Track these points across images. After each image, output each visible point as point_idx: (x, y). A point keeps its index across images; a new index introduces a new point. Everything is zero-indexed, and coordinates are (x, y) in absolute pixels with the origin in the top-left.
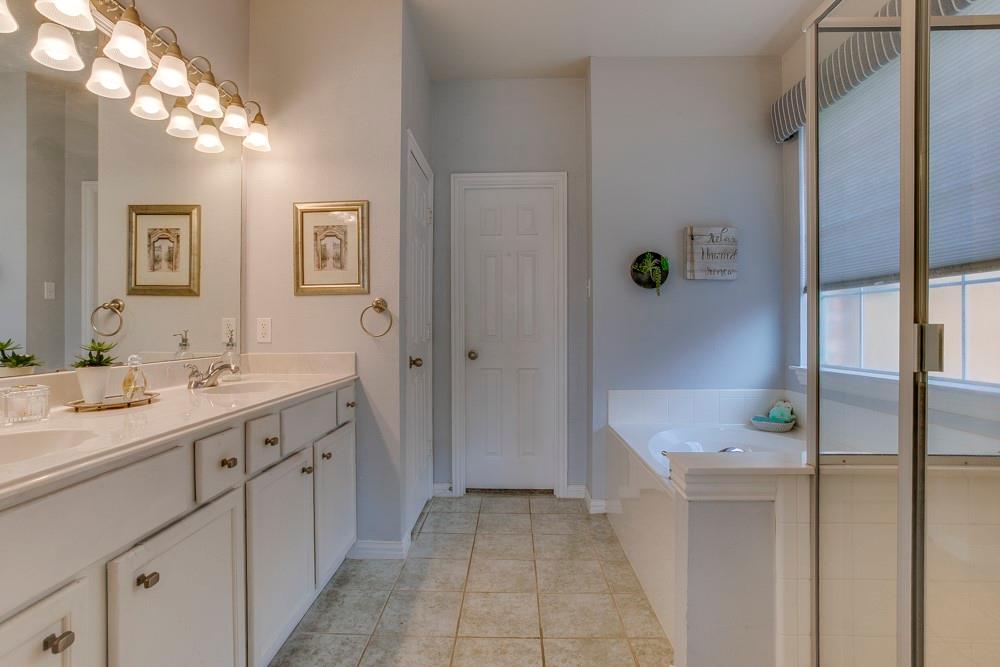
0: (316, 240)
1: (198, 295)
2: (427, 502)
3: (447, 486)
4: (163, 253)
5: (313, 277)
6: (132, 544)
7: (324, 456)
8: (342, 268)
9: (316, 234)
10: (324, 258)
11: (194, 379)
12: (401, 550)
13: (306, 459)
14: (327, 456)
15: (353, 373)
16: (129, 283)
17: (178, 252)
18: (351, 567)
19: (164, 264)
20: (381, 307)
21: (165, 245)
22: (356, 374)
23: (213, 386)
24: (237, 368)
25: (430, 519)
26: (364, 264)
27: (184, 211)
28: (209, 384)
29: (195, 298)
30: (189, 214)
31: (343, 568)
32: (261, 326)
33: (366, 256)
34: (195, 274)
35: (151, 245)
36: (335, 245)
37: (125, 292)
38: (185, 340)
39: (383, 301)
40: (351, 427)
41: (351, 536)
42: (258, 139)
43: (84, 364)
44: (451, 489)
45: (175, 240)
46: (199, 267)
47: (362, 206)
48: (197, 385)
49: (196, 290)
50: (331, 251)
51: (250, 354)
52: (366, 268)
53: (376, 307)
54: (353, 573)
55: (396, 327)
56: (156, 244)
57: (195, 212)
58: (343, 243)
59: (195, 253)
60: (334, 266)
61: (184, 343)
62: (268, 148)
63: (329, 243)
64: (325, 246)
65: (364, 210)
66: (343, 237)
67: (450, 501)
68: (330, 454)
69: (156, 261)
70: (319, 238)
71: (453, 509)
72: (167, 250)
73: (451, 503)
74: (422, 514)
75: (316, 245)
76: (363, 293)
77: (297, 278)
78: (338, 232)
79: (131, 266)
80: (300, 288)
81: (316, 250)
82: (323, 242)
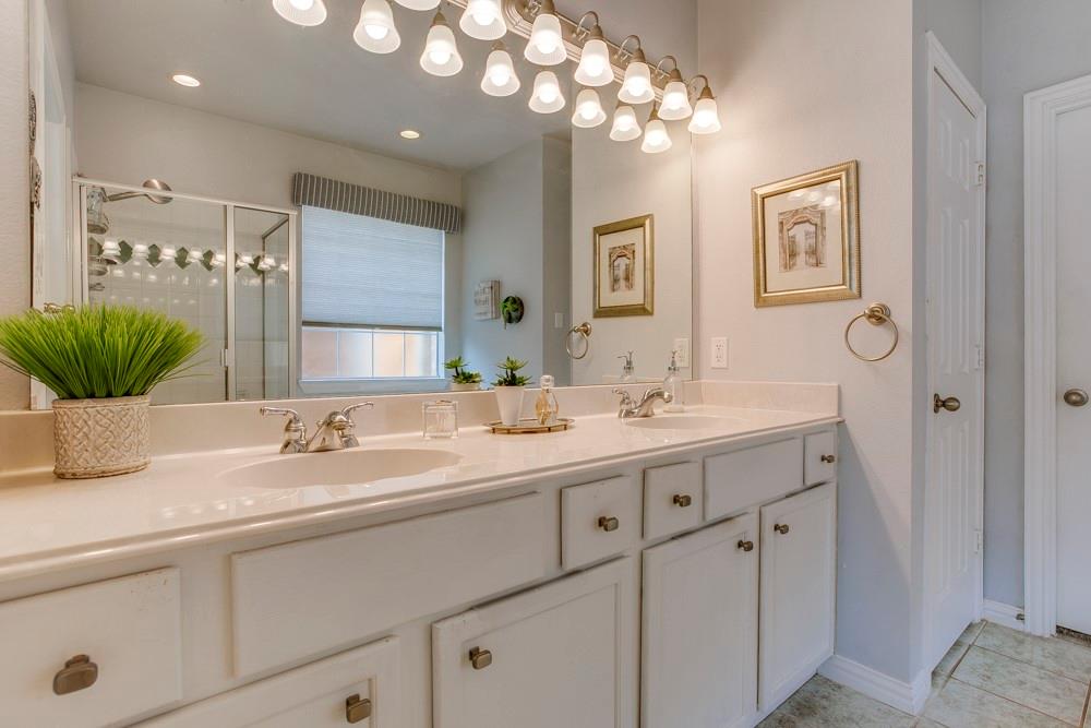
0: (781, 231)
1: (651, 314)
2: (970, 626)
3: (1017, 611)
4: (621, 273)
5: (779, 281)
6: (469, 606)
7: (776, 528)
8: (818, 264)
9: (782, 223)
10: (793, 255)
11: (625, 407)
12: (912, 699)
13: (747, 528)
14: (781, 529)
15: (835, 414)
16: (594, 304)
17: (633, 267)
18: (824, 690)
19: (622, 283)
20: (879, 316)
21: (623, 262)
22: (839, 415)
23: (645, 416)
24: (670, 397)
25: (974, 658)
26: (854, 257)
27: (636, 224)
28: (641, 413)
29: (650, 317)
30: (642, 225)
31: (810, 687)
32: (716, 347)
33: (854, 243)
34: (649, 293)
35: (611, 265)
36: (807, 234)
37: (591, 316)
38: (629, 363)
39: (884, 309)
40: (830, 490)
41: (825, 647)
42: (706, 118)
43: (500, 383)
44: (1020, 617)
45: (630, 256)
46: (653, 283)
47: (847, 171)
48: (629, 413)
49: (649, 308)
50: (802, 244)
51: (703, 381)
52: (854, 260)
53: (870, 317)
54: (825, 703)
55: (906, 347)
56: (616, 263)
57: (647, 222)
58: (820, 228)
59: (649, 268)
60: (806, 263)
61: (629, 367)
62: (717, 127)
63: (799, 233)
64: (793, 237)
65: (853, 176)
66: (818, 221)
67: (1021, 638)
68: (785, 526)
69: (616, 280)
70: (785, 228)
71: (1026, 656)
72: (624, 267)
73: (1021, 642)
74: (957, 644)
75: (781, 238)
76: (852, 298)
77: (758, 285)
78: (812, 218)
79: (596, 288)
80: (762, 298)
81: (783, 246)
82: (791, 233)
